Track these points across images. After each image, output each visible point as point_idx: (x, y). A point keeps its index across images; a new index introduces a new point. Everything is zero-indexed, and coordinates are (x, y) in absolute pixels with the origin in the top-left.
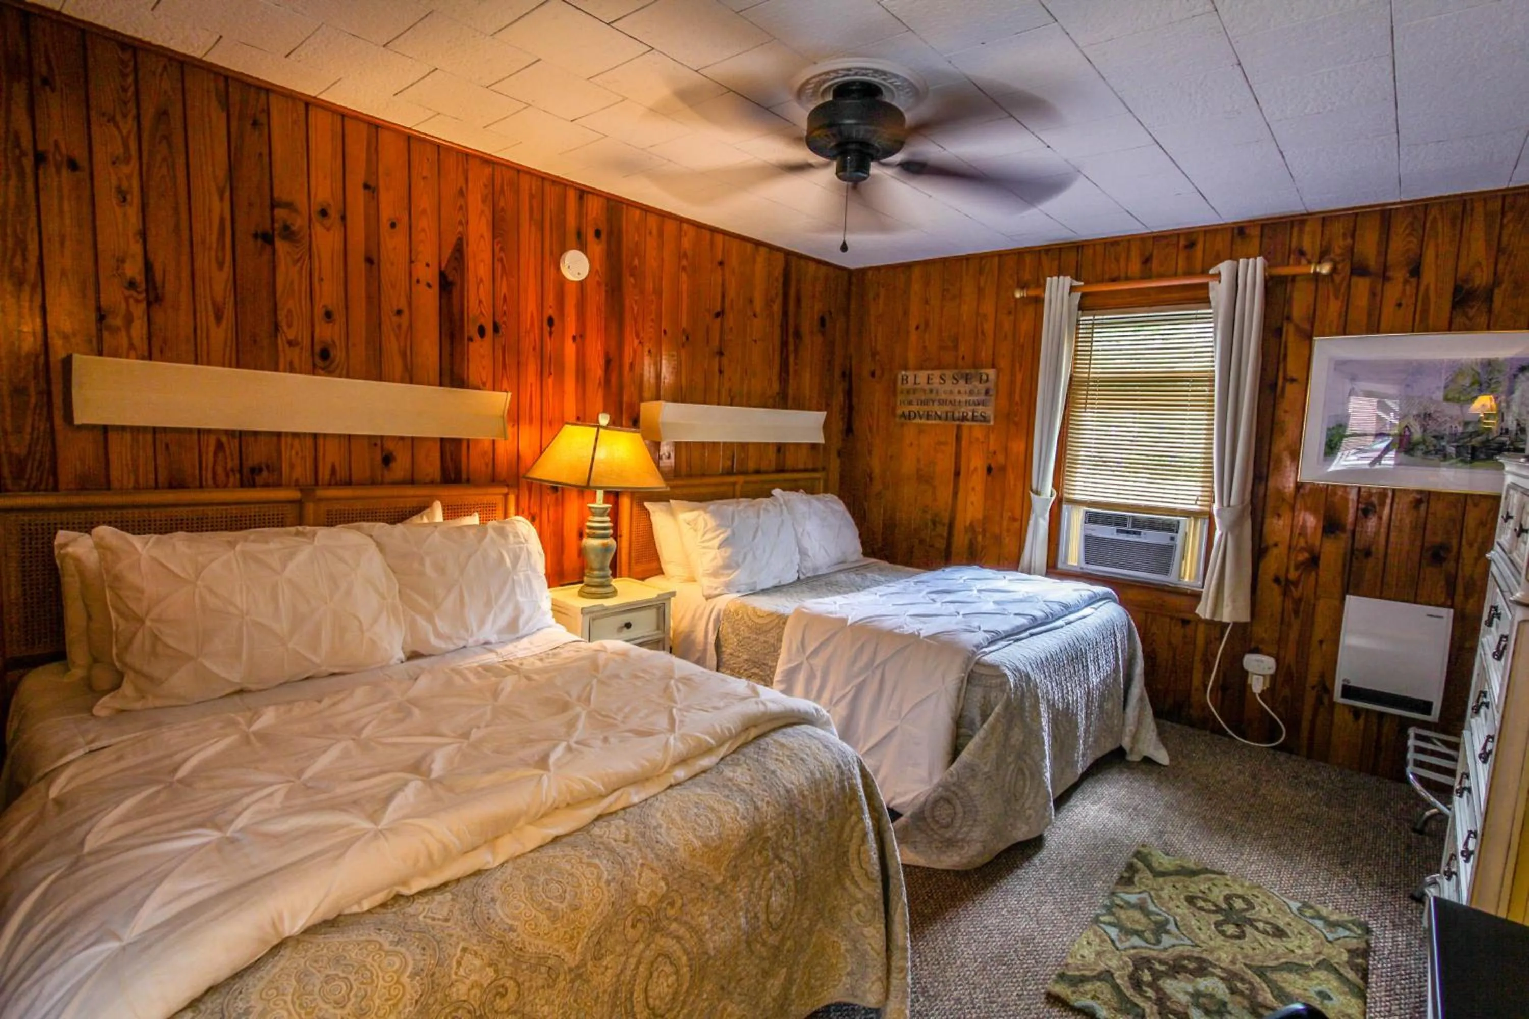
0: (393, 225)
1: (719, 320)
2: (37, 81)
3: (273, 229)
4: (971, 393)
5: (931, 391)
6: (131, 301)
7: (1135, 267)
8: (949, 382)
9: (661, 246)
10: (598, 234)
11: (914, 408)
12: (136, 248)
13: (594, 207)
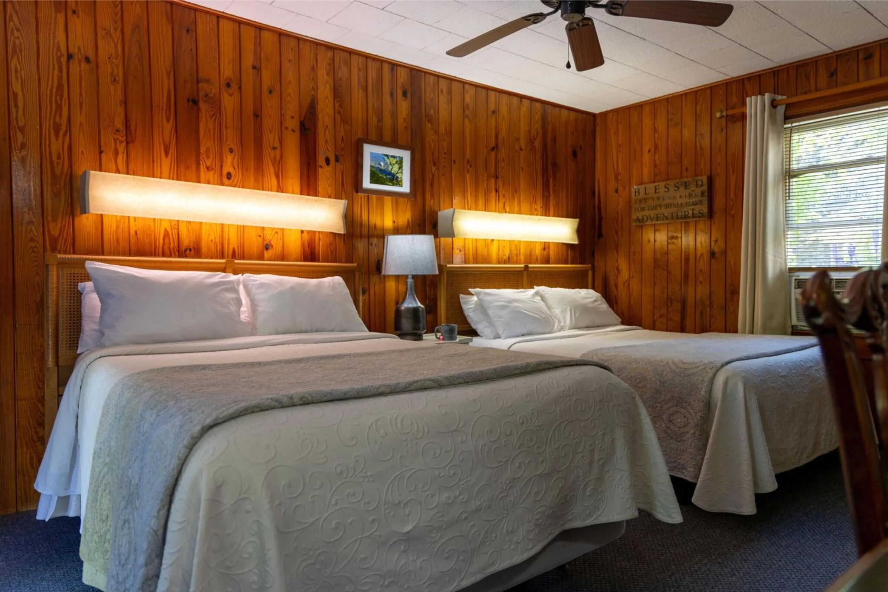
0: (271, 92)
1: (493, 153)
2: (70, 12)
3: (198, 97)
4: (690, 196)
5: (658, 198)
6: (118, 141)
7: (823, 80)
8: (672, 189)
9: (450, 101)
10: (405, 94)
11: (647, 213)
12: (120, 110)
13: (402, 75)
